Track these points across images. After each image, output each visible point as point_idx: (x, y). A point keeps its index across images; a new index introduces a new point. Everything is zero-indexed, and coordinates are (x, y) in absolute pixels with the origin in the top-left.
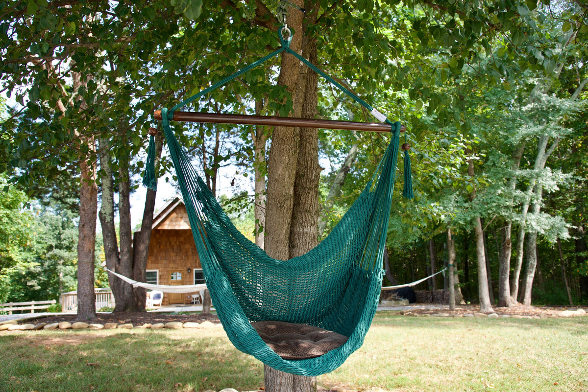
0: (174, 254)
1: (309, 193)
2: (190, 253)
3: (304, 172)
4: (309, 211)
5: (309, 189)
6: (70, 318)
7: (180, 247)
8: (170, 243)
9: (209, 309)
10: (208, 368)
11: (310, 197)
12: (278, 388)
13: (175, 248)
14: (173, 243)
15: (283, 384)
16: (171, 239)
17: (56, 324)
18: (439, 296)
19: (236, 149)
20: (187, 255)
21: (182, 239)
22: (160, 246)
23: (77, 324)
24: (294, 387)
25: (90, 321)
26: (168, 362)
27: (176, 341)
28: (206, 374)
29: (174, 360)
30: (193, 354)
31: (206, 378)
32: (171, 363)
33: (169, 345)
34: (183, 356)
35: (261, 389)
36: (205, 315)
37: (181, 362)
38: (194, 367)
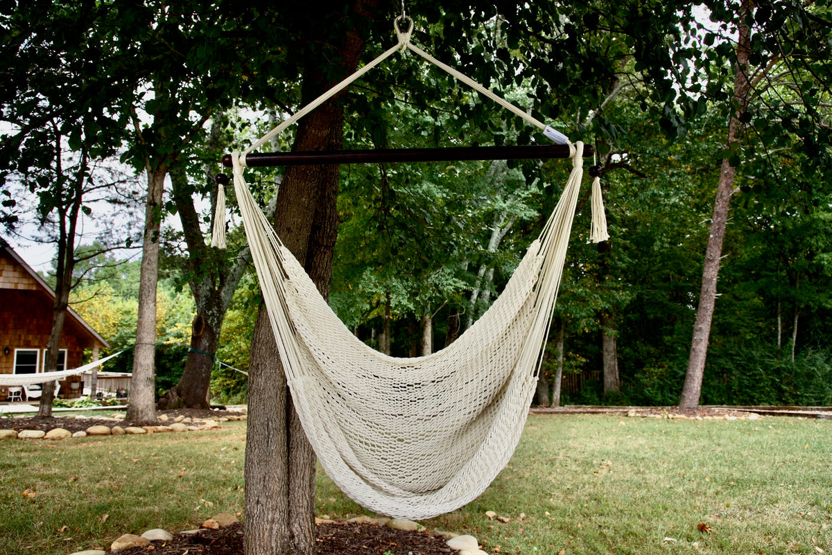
1: (325, 253)
3: (320, 223)
4: (323, 279)
5: (325, 247)
9: (50, 409)
11: (326, 259)
12: (268, 527)
15: (276, 520)
19: (112, 178)
20: (5, 328)
24: (288, 524)
26: (25, 492)
27: (24, 460)
28: (102, 509)
29: (35, 490)
30: (63, 478)
31: (107, 516)
32: (32, 495)
33: (14, 467)
34: (46, 483)
35: (201, 527)
36: (43, 418)
37: (48, 492)
38: (74, 500)
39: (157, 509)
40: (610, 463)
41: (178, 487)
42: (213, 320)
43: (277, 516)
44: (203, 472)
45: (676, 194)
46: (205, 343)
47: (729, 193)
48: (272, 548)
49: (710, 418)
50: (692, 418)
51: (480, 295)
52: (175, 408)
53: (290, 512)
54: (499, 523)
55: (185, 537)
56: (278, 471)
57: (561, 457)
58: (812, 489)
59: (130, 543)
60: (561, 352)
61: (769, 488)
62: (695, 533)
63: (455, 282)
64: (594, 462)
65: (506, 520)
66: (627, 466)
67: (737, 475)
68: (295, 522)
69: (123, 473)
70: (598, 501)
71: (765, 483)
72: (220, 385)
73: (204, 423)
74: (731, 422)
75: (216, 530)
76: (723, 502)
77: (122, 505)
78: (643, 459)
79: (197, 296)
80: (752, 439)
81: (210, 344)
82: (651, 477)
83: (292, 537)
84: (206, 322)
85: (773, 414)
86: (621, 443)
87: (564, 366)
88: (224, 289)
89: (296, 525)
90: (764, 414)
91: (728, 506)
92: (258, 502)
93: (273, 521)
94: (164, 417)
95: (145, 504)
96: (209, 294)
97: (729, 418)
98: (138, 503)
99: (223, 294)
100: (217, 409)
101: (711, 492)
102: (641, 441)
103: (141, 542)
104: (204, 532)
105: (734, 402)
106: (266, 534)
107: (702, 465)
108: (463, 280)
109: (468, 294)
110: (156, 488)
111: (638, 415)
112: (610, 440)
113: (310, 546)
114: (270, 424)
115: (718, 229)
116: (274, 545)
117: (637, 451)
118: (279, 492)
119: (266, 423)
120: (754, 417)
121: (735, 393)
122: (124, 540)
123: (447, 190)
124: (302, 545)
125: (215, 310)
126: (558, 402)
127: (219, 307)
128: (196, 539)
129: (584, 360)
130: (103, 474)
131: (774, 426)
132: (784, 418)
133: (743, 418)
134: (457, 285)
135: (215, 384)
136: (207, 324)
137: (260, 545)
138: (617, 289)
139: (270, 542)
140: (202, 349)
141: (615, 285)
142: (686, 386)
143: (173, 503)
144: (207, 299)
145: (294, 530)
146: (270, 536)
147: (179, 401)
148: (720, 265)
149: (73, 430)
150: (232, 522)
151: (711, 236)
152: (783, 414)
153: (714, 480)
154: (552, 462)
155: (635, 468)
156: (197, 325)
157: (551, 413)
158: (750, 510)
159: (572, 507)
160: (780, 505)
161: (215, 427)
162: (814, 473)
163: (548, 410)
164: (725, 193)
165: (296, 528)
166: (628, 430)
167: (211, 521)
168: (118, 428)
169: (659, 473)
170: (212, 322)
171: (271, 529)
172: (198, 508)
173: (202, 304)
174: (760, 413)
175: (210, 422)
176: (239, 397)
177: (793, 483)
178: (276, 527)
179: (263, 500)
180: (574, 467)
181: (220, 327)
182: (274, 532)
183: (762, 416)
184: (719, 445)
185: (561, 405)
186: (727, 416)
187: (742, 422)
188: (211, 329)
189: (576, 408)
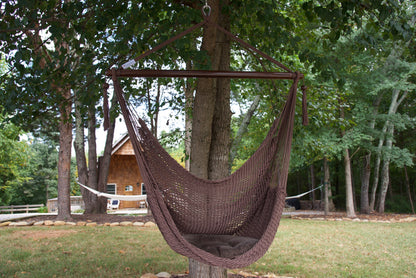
0: (128, 172)
1: (223, 131)
3: (219, 116)
4: (223, 145)
5: (223, 128)
6: (53, 218)
7: (132, 167)
8: (125, 164)
10: (149, 256)
11: (224, 134)
13: (128, 168)
14: (127, 164)
16: (125, 161)
17: (42, 222)
18: (317, 205)
20: (137, 173)
21: (133, 162)
22: (117, 167)
23: (58, 222)
25: (66, 220)
29: (125, 250)
31: (148, 264)
32: (123, 252)
34: (132, 247)
37: (131, 251)
38: (139, 255)
77: (158, 260)
103: (154, 277)
122: (147, 276)
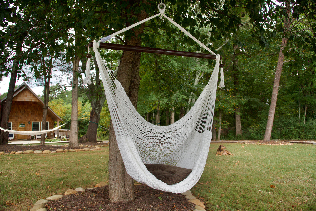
0: (21, 114)
1: (135, 91)
2: (30, 114)
7: (25, 110)
8: (19, 108)
9: (44, 142)
13: (22, 111)
14: (20, 108)
16: (20, 106)
19: (61, 62)
20: (28, 115)
21: (26, 106)
22: (13, 110)
24: (124, 188)
26: (36, 173)
27: (35, 162)
28: (61, 180)
29: (39, 172)
30: (48, 168)
31: (63, 182)
32: (38, 174)
33: (33, 164)
34: (43, 170)
35: (95, 187)
36: (42, 146)
37: (44, 173)
38: (52, 176)
39: (80, 180)
40: (238, 162)
41: (87, 171)
42: (97, 111)
43: (120, 185)
44: (95, 166)
45: (263, 63)
46: (95, 119)
47: (282, 63)
48: (119, 196)
49: (274, 144)
50: (268, 144)
51: (191, 100)
52: (85, 142)
53: (125, 183)
54: (199, 185)
55: (89, 190)
56: (120, 169)
57: (221, 160)
58: (311, 171)
59: (71, 192)
60: (221, 121)
61: (296, 171)
62: (269, 189)
63: (182, 96)
64: (233, 161)
65: (202, 184)
66: (244, 163)
67: (284, 166)
68: (127, 187)
69: (68, 166)
70: (235, 176)
71: (294, 169)
72: (101, 133)
73: (95, 148)
74: (282, 146)
75: (100, 188)
76: (279, 176)
77: (68, 178)
78: (250, 160)
79: (92, 103)
80: (290, 152)
81: (97, 120)
82: (254, 167)
83: (126, 192)
84: (95, 112)
85: (297, 143)
86: (242, 154)
87: (222, 126)
88: (101, 100)
89: (127, 188)
90: (294, 143)
91: (281, 178)
92: (114, 180)
93: (119, 187)
94: (82, 145)
95: (76, 178)
96: (96, 102)
97: (281, 144)
98: (73, 178)
99: (100, 102)
100: (99, 142)
101: (275, 173)
102: (250, 153)
103: (74, 192)
104: (96, 189)
105: (283, 138)
106: (117, 191)
107: (272, 162)
108: (185, 96)
109: (187, 100)
110: (79, 172)
111: (248, 143)
112: (238, 153)
113: (132, 195)
114: (117, 153)
115: (278, 76)
116: (119, 195)
117: (248, 157)
118: (121, 176)
119: (116, 153)
120: (290, 144)
121: (283, 135)
122: (69, 191)
123: (179, 63)
124: (129, 195)
125: (98, 108)
126: (220, 139)
127: (99, 107)
128: (93, 192)
129: (229, 124)
130: (61, 167)
131: (297, 147)
132: (301, 144)
133: (286, 144)
134: (183, 97)
135: (99, 133)
136: (95, 113)
137: (115, 195)
138: (241, 98)
139: (118, 194)
140: (94, 121)
141: (240, 96)
142: (266, 133)
143: (85, 177)
144: (95, 104)
145: (126, 190)
146: (118, 192)
147: (87, 140)
148: (279, 89)
149: (51, 150)
150: (105, 185)
151: (275, 79)
152: (301, 143)
153: (276, 168)
154: (218, 161)
155: (248, 164)
156: (92, 113)
157: (217, 143)
158: (289, 179)
159: (225, 179)
160: (300, 177)
161: (99, 149)
162: (312, 165)
163: (216, 141)
164: (281, 63)
165: (127, 189)
166: (245, 149)
167: (98, 184)
168: (66, 150)
169: (256, 166)
170: (97, 112)
171: (118, 189)
172: (93, 179)
173: (94, 106)
174: (292, 142)
175: (97, 147)
176: (107, 137)
177: (305, 169)
178: (120, 189)
179: (115, 179)
180: (226, 163)
181: (100, 114)
182: (120, 191)
183: (293, 144)
184: (278, 155)
185: (221, 140)
186: (280, 144)
187: (286, 146)
188: (97, 114)
189: (226, 141)
